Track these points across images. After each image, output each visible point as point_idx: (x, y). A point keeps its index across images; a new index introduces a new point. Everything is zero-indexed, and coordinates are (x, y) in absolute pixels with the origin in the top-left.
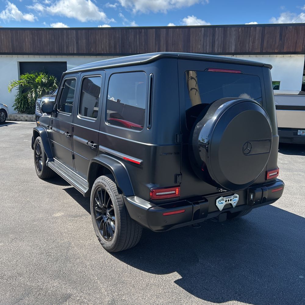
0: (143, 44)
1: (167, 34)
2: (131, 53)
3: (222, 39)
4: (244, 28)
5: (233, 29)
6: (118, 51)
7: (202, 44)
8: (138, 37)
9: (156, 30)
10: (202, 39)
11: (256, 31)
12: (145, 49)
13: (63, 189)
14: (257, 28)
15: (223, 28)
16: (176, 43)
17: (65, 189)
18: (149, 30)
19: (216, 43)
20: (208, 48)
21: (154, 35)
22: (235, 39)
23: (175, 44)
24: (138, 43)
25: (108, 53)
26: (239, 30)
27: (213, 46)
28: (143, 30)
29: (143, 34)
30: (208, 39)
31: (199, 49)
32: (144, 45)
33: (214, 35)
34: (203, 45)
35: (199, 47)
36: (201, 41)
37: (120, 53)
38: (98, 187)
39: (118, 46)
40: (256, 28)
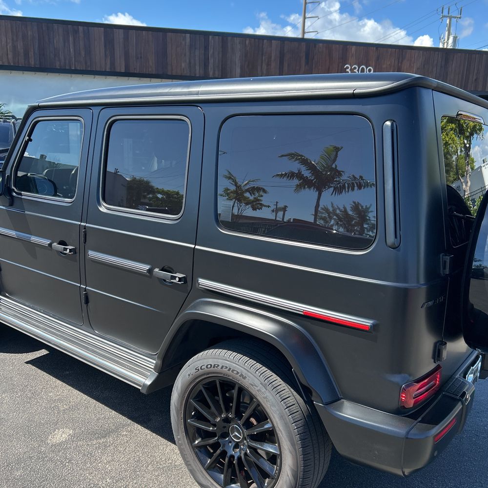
0: (83, 53)
1: (126, 39)
2: (59, 68)
3: (220, 56)
4: (253, 40)
5: (237, 40)
6: (33, 63)
7: (188, 61)
8: (71, 39)
9: (104, 30)
10: (188, 54)
11: (271, 46)
12: (86, 63)
13: (27, 363)
14: (273, 41)
15: (221, 37)
16: (143, 56)
17: (32, 362)
18: (91, 29)
19: (211, 61)
20: (197, 68)
21: (103, 38)
22: (240, 57)
23: (141, 57)
24: (71, 50)
25: (12, 64)
26: (246, 43)
27: (206, 65)
28: (81, 28)
29: (81, 34)
30: (197, 53)
31: (184, 69)
32: (84, 56)
33: (206, 48)
34: (190, 63)
35: (183, 65)
36: (185, 55)
37: (38, 66)
38: (206, 376)
39: (31, 54)
40: (271, 40)
